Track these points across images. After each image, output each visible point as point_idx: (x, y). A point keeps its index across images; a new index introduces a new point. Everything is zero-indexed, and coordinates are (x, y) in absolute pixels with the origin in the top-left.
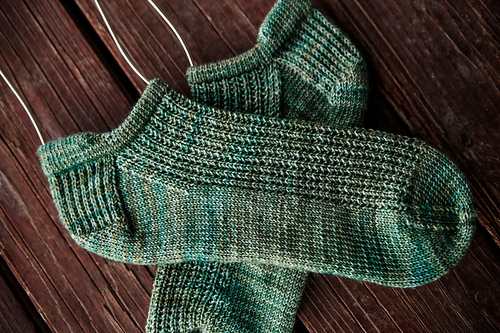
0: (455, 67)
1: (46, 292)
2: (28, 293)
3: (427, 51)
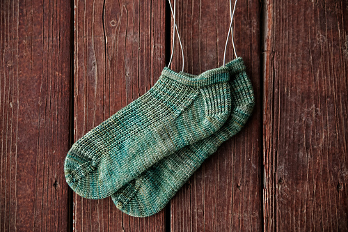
0: (299, 150)
1: (82, 124)
2: (75, 119)
3: (292, 137)
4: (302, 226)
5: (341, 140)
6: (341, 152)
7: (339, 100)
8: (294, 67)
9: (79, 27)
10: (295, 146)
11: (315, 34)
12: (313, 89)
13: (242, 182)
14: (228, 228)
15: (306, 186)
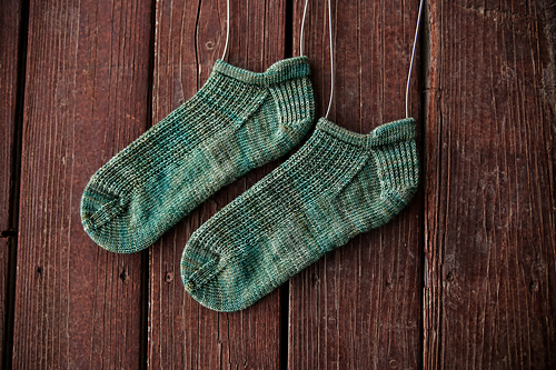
0: (476, 233)
3: (467, 213)
4: (478, 342)
5: (536, 219)
6: (535, 235)
7: (533, 160)
8: (470, 112)
9: (161, 51)
10: (471, 226)
11: (499, 66)
12: (496, 145)
13: (394, 277)
14: (372, 345)
15: (486, 285)
